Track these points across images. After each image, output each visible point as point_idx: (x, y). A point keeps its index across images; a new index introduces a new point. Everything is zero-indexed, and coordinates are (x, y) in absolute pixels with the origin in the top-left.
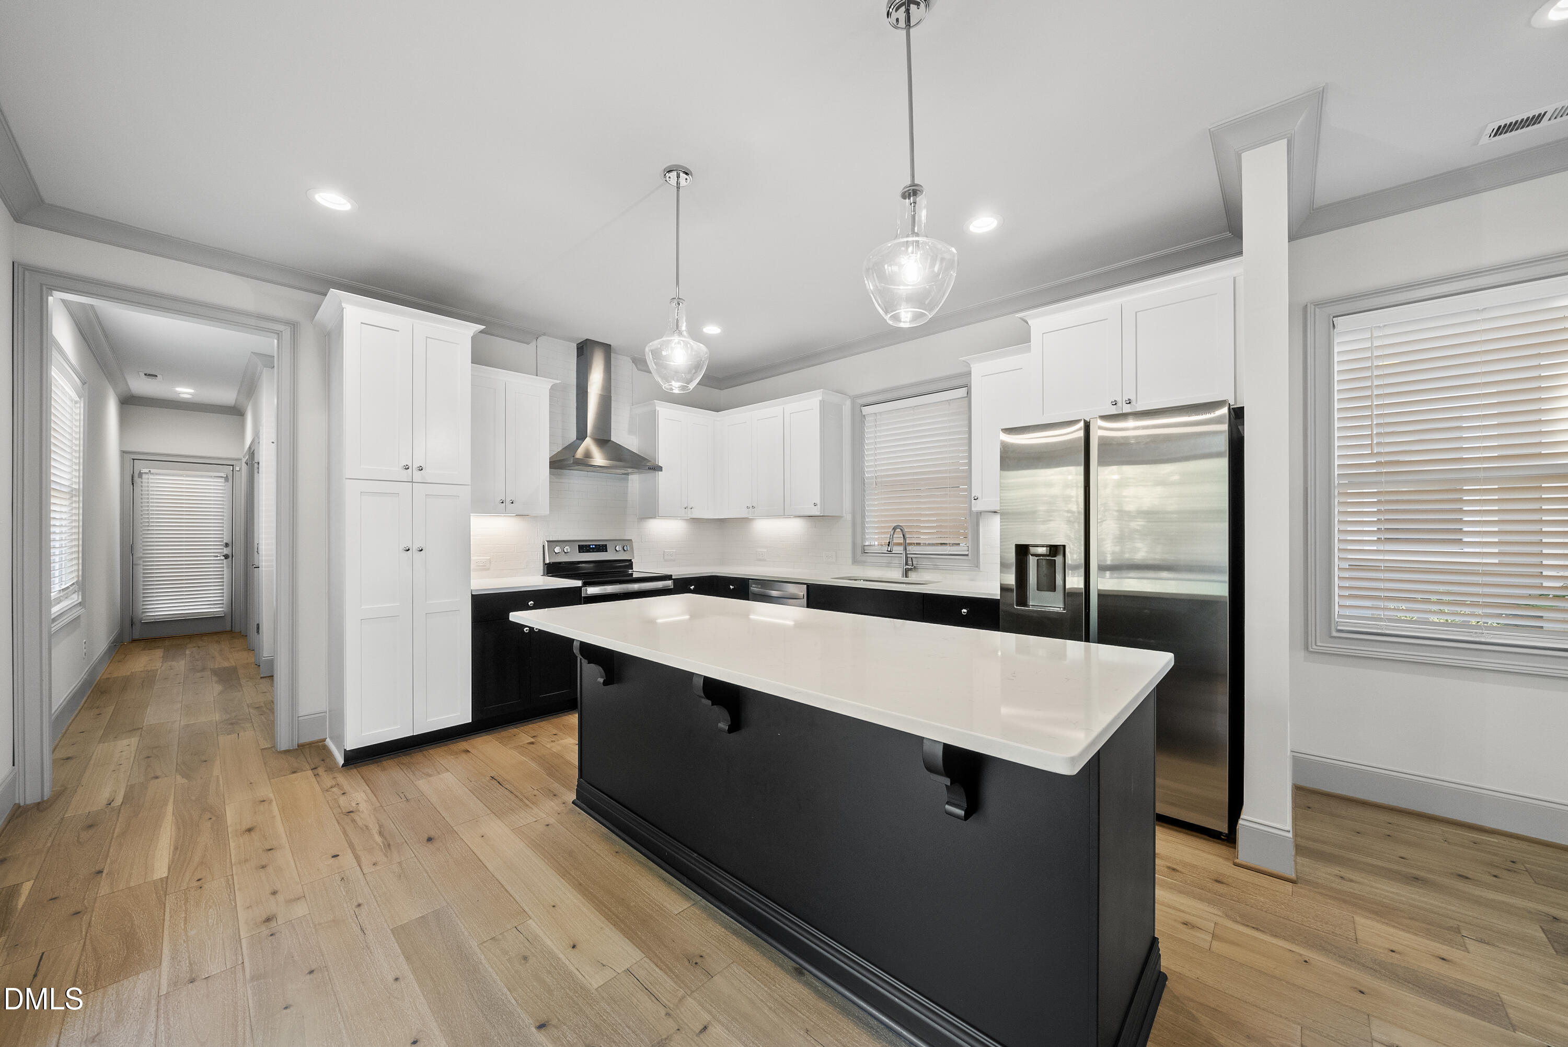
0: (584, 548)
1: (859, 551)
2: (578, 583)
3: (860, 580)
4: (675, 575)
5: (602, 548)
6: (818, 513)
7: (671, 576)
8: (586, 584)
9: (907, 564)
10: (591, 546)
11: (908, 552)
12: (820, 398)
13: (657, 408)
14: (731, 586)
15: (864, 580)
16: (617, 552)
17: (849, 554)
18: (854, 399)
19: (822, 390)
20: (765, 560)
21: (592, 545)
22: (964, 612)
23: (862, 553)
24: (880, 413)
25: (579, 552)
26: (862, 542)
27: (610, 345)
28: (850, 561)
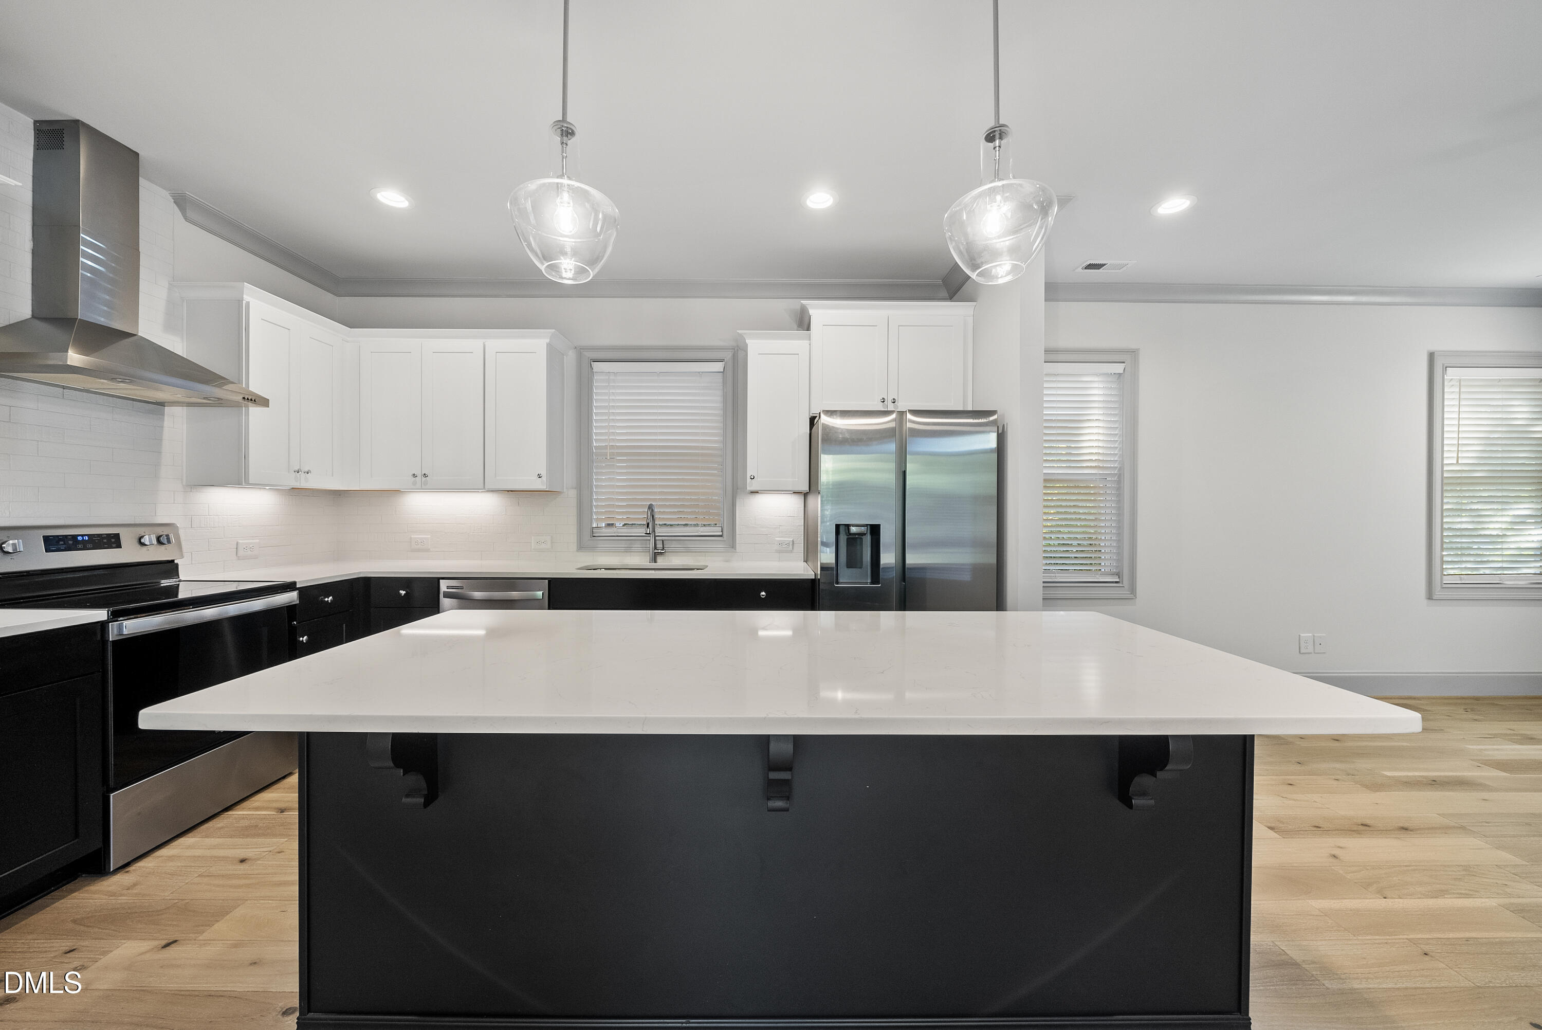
0: (54, 543)
1: (587, 534)
2: (100, 615)
3: (600, 569)
4: (300, 582)
5: (113, 541)
6: (544, 487)
7: (295, 583)
8: (116, 615)
9: (655, 548)
10: (80, 538)
11: (656, 535)
12: (548, 341)
13: (246, 298)
14: (401, 592)
15: (606, 569)
16: (145, 548)
17: (573, 539)
18: (580, 351)
19: (554, 330)
20: (427, 550)
21: (82, 536)
22: (762, 595)
23: (591, 537)
24: (615, 374)
25: (46, 551)
26: (591, 525)
27: (137, 154)
28: (574, 547)
